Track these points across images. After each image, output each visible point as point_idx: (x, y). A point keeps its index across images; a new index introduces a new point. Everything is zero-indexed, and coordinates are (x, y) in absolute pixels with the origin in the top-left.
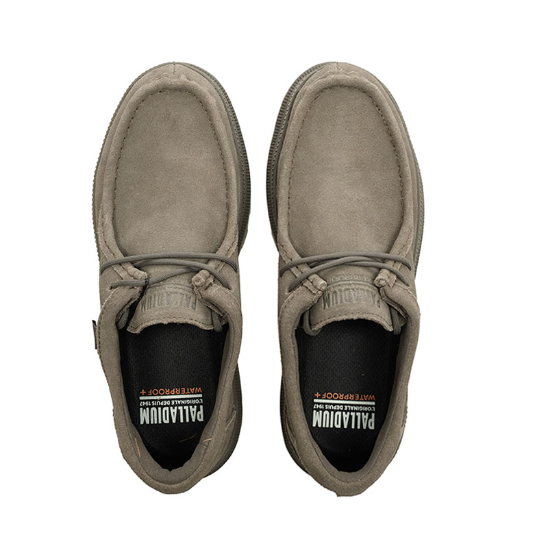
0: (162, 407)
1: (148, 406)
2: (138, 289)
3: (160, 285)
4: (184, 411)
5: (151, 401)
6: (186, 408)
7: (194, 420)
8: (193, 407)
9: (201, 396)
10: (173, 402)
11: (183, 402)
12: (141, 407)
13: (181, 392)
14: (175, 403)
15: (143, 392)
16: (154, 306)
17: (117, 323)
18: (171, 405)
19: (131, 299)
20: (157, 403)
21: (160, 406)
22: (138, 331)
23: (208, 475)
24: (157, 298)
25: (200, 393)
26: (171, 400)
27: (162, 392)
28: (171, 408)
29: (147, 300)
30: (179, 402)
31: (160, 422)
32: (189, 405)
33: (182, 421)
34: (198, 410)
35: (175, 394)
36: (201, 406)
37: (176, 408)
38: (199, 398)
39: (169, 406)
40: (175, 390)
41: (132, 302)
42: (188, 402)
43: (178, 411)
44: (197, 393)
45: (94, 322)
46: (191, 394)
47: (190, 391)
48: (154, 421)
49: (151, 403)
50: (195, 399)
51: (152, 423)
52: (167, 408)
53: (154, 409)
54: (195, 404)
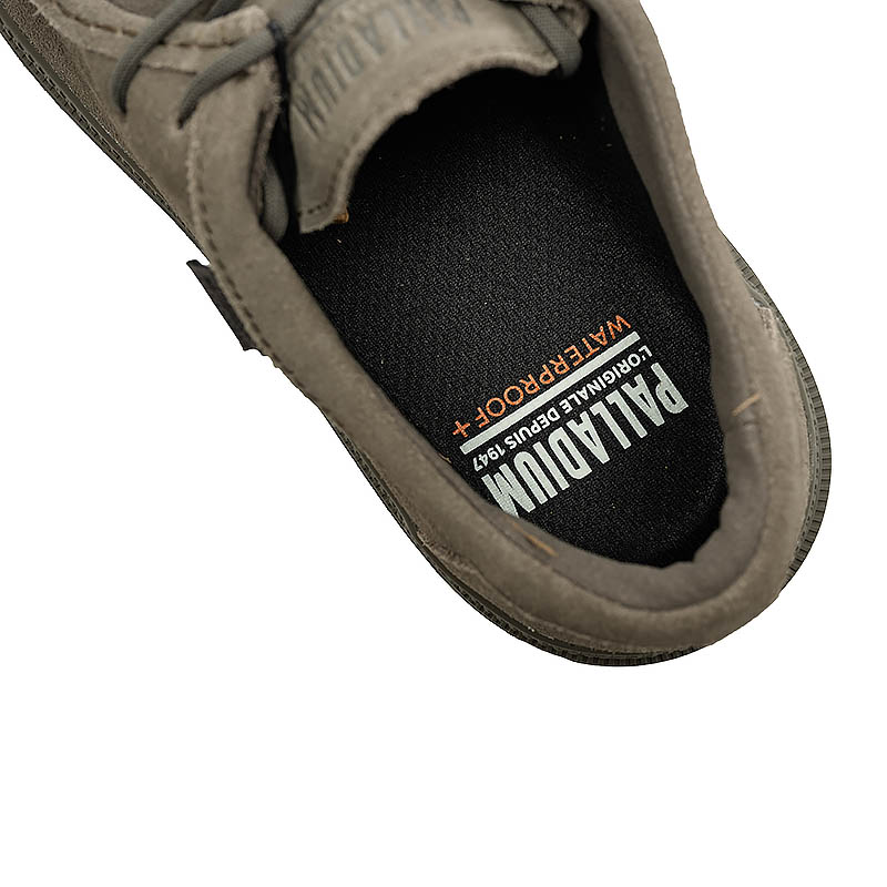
0: (543, 437)
1: (502, 460)
2: (264, 70)
3: (320, 21)
4: (614, 409)
5: (499, 439)
6: (614, 397)
7: (659, 421)
8: (634, 385)
9: (633, 337)
10: (565, 404)
11: (595, 387)
12: (482, 472)
13: (570, 363)
14: (572, 402)
15: (461, 428)
16: (343, 86)
17: (262, 221)
18: (565, 418)
19: (262, 116)
20: (520, 437)
21: (537, 437)
22: (339, 209)
23: (800, 561)
24: (336, 60)
25: (627, 332)
26: (555, 402)
27: (514, 395)
28: (571, 424)
29: (310, 86)
30: (583, 393)
31: (564, 485)
32: (617, 385)
33: (626, 443)
34: (652, 382)
35: (558, 379)
36: (656, 368)
37: (584, 416)
38: (634, 348)
39: (562, 423)
40: (551, 368)
41: (269, 125)
42: (610, 376)
43: (598, 421)
44: (620, 336)
45: (193, 264)
46: (604, 349)
47: (594, 344)
48: (545, 492)
49: (503, 446)
50: (623, 355)
51: (543, 500)
52: (559, 434)
53: (522, 458)
54: (635, 371)
